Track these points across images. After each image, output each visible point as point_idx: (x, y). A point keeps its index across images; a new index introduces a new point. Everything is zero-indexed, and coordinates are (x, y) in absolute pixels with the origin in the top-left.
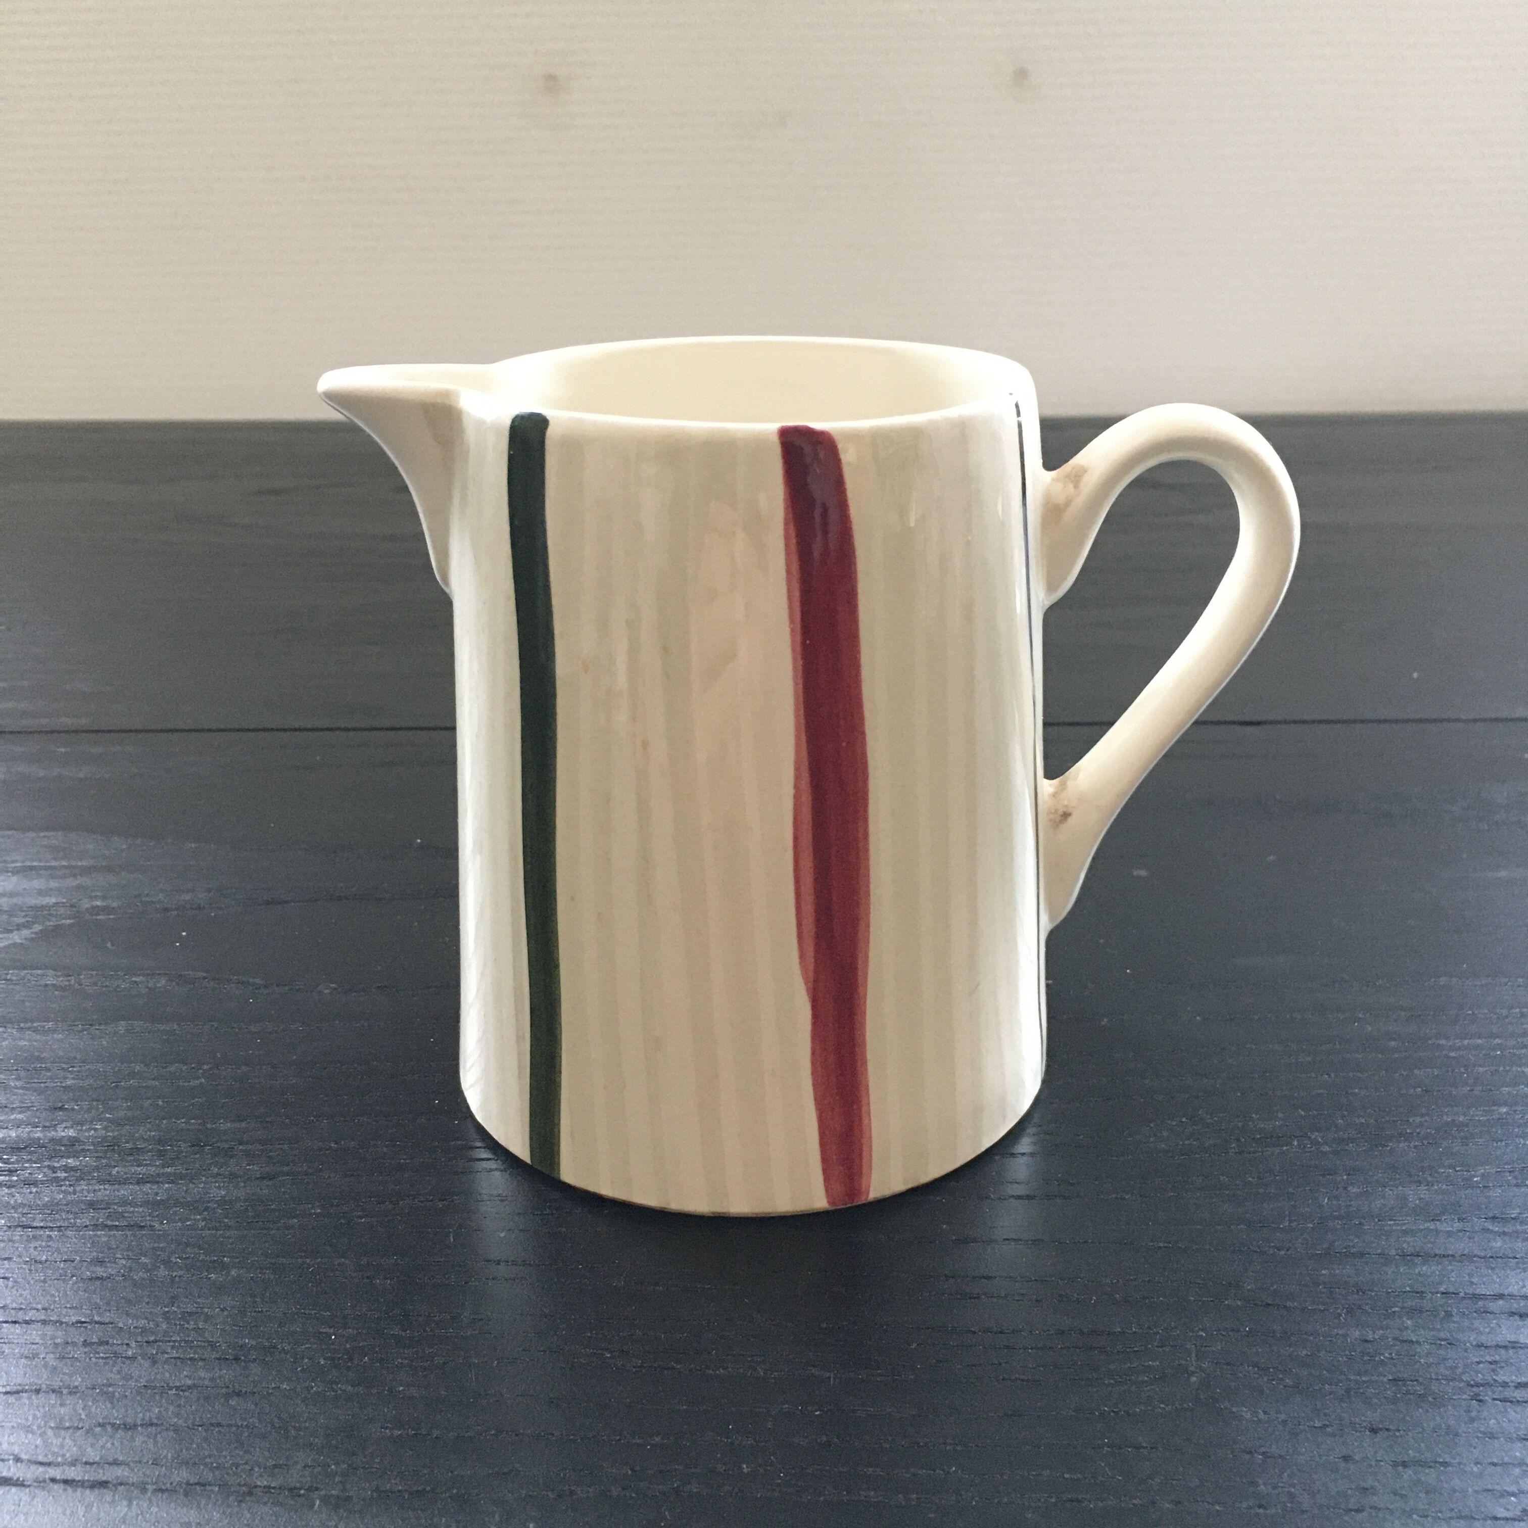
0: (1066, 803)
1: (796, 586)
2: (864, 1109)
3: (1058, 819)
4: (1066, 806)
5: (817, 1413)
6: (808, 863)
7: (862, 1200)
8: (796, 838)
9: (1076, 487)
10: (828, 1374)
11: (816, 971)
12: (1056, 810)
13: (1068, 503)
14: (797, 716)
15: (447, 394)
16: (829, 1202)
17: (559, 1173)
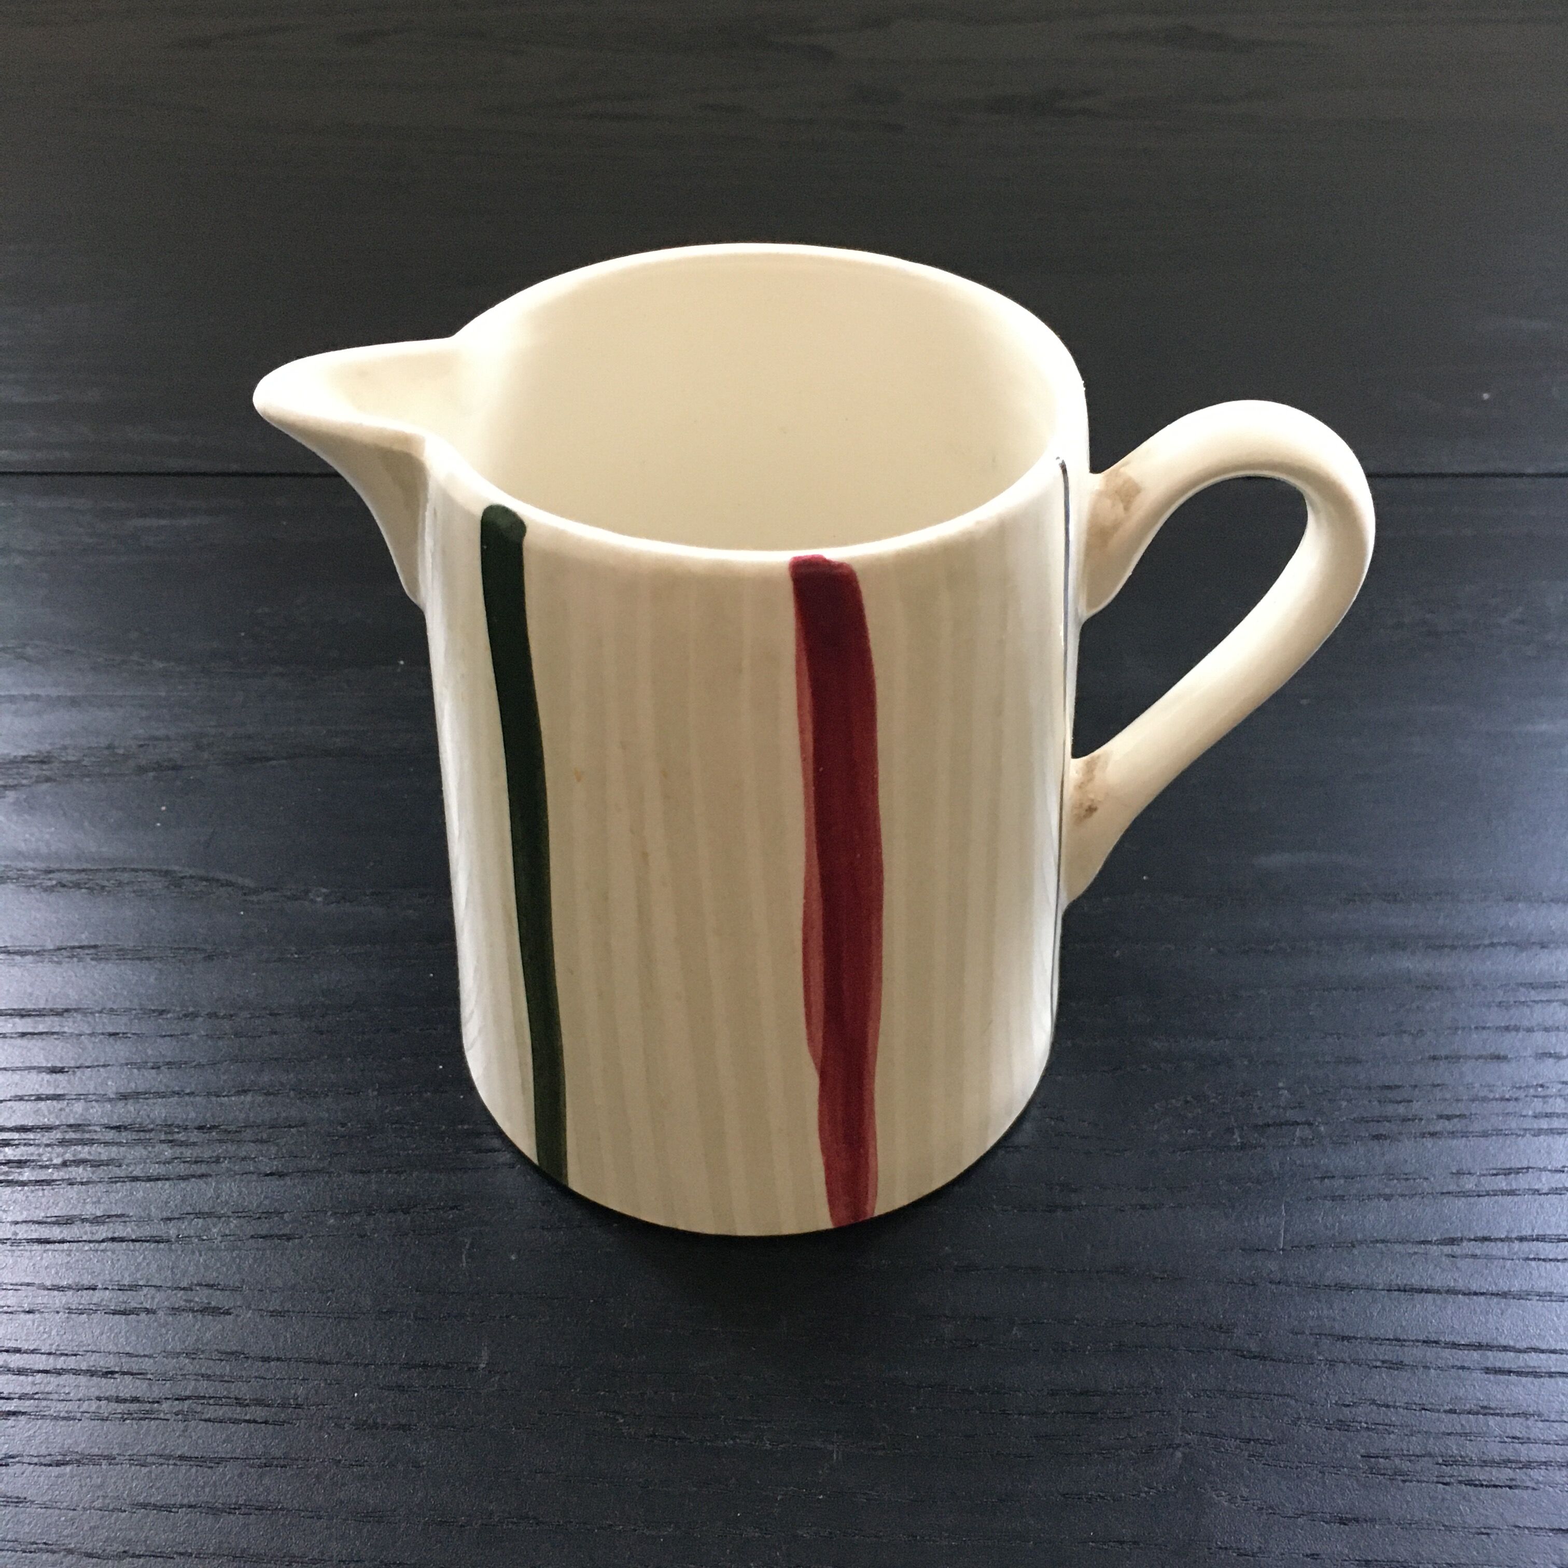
0: (1092, 796)
1: (808, 719)
2: (871, 1150)
3: (1083, 813)
4: (1093, 800)
5: (821, 1497)
6: (817, 963)
7: (868, 1217)
8: (805, 941)
9: (1126, 509)
10: (830, 1447)
11: (825, 1048)
12: (1081, 805)
13: (1116, 526)
14: (808, 835)
15: (407, 440)
16: (834, 1223)
17: (567, 1181)
